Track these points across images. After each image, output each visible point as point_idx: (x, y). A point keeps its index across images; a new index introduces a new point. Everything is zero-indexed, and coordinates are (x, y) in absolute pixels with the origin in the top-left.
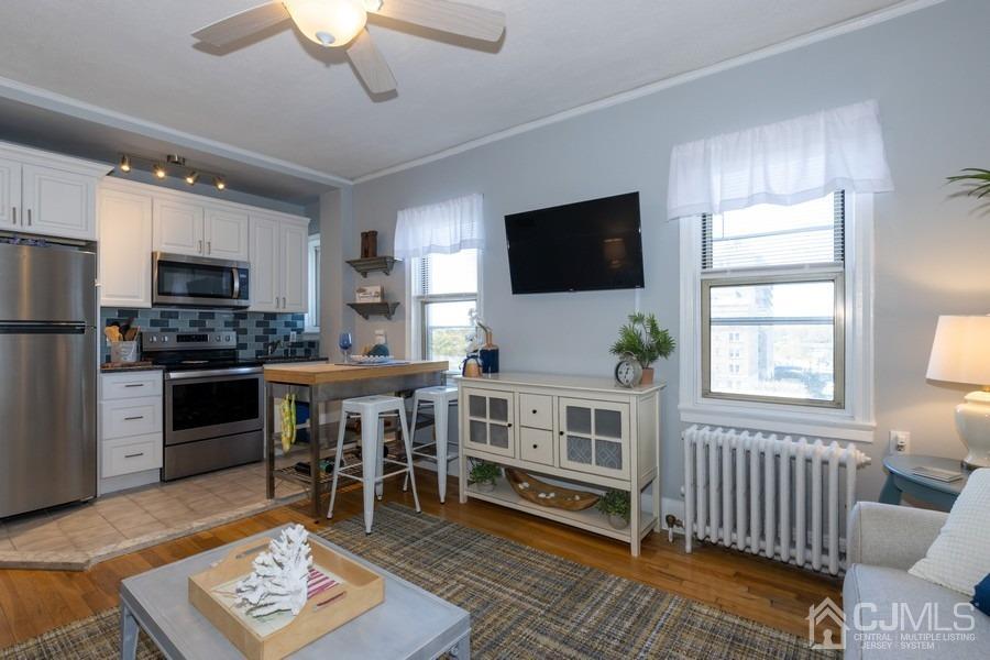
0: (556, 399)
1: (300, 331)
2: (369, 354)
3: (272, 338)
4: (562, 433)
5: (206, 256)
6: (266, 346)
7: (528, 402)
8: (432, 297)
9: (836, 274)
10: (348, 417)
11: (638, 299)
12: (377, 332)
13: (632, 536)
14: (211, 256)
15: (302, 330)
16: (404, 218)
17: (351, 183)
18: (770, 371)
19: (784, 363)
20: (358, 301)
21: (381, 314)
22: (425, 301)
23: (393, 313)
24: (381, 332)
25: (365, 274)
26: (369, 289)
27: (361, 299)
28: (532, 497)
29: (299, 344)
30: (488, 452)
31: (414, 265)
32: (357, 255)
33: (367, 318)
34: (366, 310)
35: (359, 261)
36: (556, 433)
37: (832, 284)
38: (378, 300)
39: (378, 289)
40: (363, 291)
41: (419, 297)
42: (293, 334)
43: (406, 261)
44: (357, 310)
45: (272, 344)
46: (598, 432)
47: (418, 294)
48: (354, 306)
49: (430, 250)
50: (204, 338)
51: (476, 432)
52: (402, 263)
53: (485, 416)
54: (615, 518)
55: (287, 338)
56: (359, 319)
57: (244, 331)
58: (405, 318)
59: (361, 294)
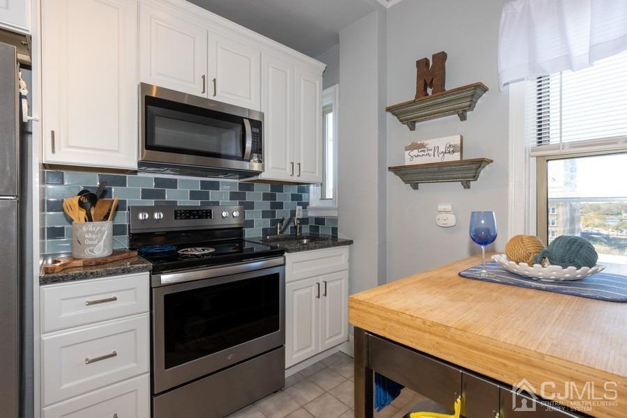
1: (305, 205)
3: (279, 214)
5: (211, 97)
6: (274, 223)
12: (441, 207)
14: (216, 99)
15: (307, 204)
17: (387, 5)
20: (408, 163)
24: (449, 207)
26: (431, 143)
27: (413, 159)
29: (304, 221)
32: (405, 89)
35: (414, 101)
38: (456, 157)
39: (456, 140)
40: (421, 147)
42: (299, 208)
44: (401, 176)
45: (281, 221)
48: (399, 171)
50: (207, 214)
55: (293, 213)
57: (250, 206)
58: (506, 185)
59: (415, 152)
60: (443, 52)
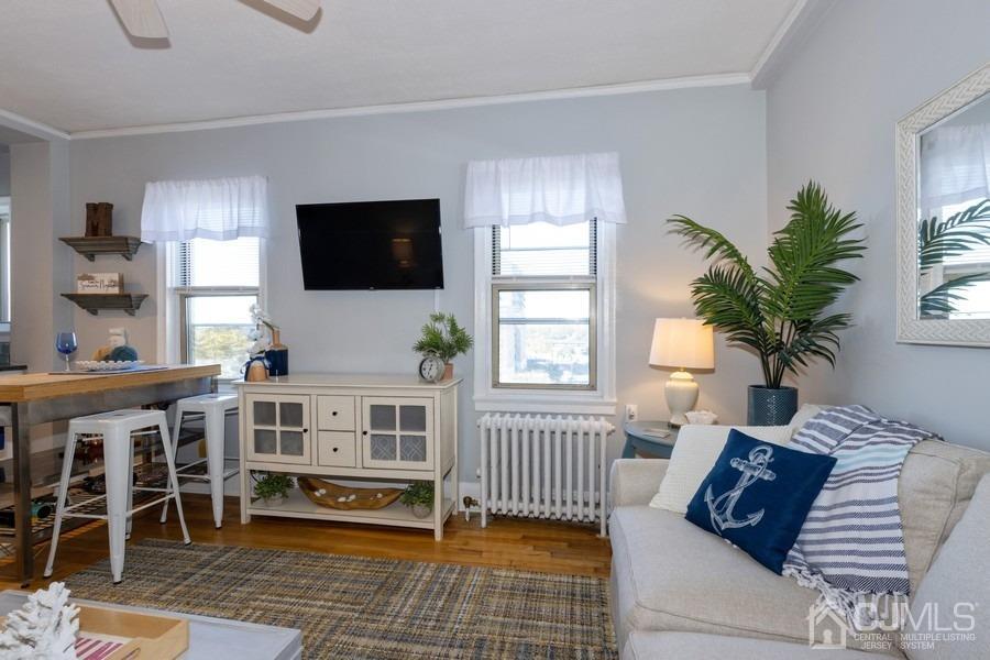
0: (358, 399)
2: (107, 359)
4: (365, 433)
7: (326, 404)
8: (195, 289)
9: (590, 284)
10: (79, 441)
11: (437, 299)
12: (111, 331)
13: (435, 523)
16: (153, 192)
17: (69, 138)
18: (523, 364)
19: (533, 356)
20: (80, 291)
21: (118, 308)
22: (185, 294)
23: (138, 308)
24: (118, 331)
25: (91, 257)
26: (98, 277)
27: (84, 288)
28: (331, 503)
30: (277, 462)
31: (171, 251)
32: (79, 230)
33: (94, 313)
34: (93, 304)
35: (82, 239)
36: (359, 433)
37: (587, 293)
38: (116, 291)
39: (116, 277)
40: (90, 278)
41: (177, 289)
43: (159, 244)
44: (78, 302)
46: (402, 428)
47: (174, 286)
48: (73, 297)
49: (195, 233)
51: (263, 443)
52: (151, 247)
53: (274, 423)
54: (420, 508)
56: (80, 313)
58: (156, 314)
59: (86, 283)
60: (108, 204)
